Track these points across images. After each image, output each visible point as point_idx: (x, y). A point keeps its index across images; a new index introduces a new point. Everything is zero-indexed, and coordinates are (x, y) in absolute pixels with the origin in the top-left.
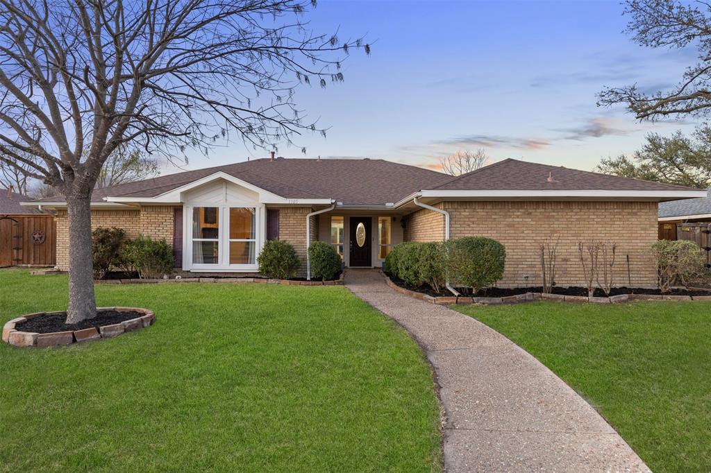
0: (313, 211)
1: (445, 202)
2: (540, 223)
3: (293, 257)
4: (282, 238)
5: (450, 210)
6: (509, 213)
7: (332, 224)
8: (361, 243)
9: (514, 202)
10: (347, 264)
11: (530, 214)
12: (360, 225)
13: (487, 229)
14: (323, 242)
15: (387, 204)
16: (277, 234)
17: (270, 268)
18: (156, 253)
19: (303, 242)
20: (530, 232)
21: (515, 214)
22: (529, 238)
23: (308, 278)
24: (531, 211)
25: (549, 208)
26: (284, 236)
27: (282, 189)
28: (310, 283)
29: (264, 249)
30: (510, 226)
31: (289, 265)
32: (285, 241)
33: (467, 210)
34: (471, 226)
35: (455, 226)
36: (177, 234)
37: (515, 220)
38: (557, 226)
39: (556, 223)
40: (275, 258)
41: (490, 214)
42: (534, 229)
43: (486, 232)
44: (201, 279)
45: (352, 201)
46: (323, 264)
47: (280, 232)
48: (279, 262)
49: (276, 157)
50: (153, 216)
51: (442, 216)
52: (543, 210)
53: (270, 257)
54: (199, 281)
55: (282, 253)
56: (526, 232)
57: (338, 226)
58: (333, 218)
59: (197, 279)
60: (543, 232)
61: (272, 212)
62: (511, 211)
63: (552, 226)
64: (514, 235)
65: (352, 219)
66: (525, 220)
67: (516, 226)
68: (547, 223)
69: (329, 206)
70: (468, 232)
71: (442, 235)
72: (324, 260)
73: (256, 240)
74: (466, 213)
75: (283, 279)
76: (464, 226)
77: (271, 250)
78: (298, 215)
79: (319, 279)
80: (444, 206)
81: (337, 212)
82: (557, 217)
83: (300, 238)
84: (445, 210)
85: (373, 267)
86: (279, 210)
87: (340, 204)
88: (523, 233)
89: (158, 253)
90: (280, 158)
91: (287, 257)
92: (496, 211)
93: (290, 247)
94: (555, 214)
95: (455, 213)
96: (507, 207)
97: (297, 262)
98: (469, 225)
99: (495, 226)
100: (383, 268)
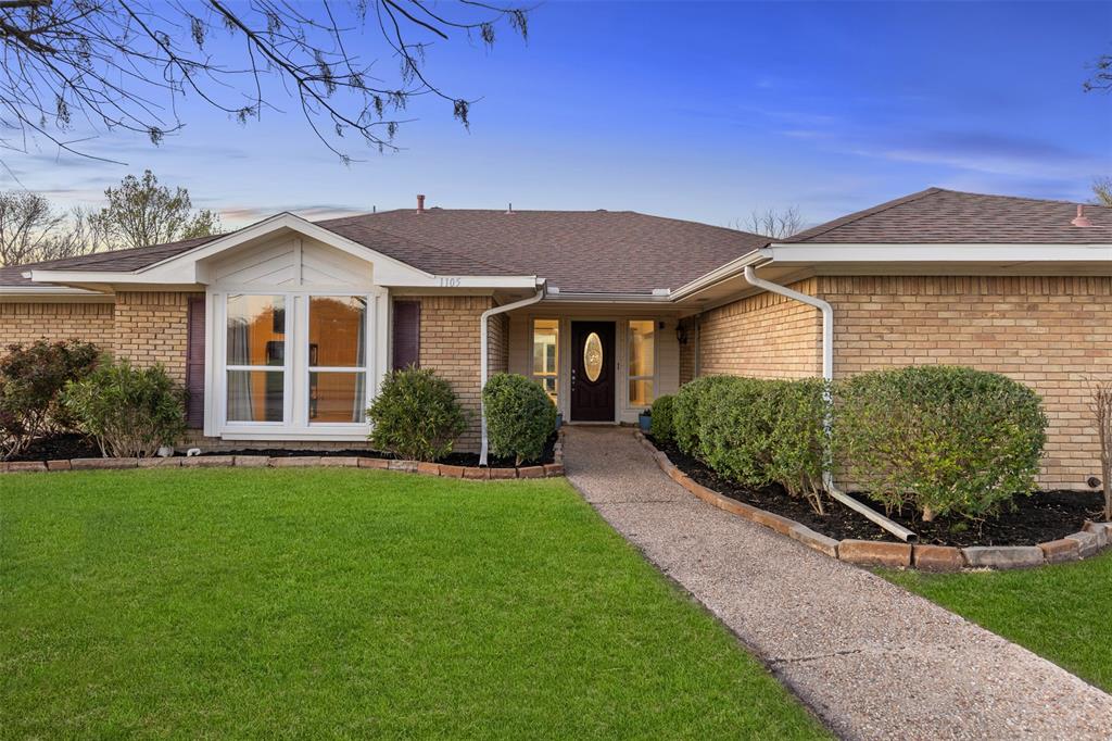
0: (496, 305)
1: (820, 278)
2: (1057, 330)
3: (449, 409)
4: (425, 365)
5: (834, 298)
6: (982, 307)
7: (535, 336)
8: (593, 374)
9: (994, 278)
10: (567, 417)
11: (1033, 307)
12: (593, 338)
13: (927, 345)
14: (515, 375)
15: (656, 292)
16: (415, 357)
17: (397, 436)
18: (135, 400)
19: (475, 374)
20: (1036, 353)
21: (996, 307)
22: (1030, 368)
23: (483, 460)
24: (1036, 300)
25: (1081, 295)
26: (433, 361)
27: (427, 257)
28: (487, 472)
29: (383, 389)
30: (984, 337)
31: (438, 427)
32: (431, 372)
33: (874, 298)
34: (886, 337)
35: (848, 337)
36: (195, 356)
37: (997, 322)
38: (1103, 338)
39: (1099, 330)
40: (406, 411)
41: (934, 306)
42: (1045, 345)
43: (924, 353)
44: (239, 458)
45: (580, 286)
46: (518, 427)
47: (422, 351)
48: (416, 420)
49: (427, 206)
50: (144, 315)
51: (814, 314)
52: (1067, 299)
53: (395, 409)
54: (234, 464)
55: (424, 400)
56: (1023, 353)
57: (546, 338)
58: (538, 323)
59: (229, 459)
60: (1067, 353)
61: (405, 307)
62: (985, 299)
63: (1089, 338)
64: (995, 360)
65: (575, 325)
66: (1019, 322)
67: (998, 337)
68: (1075, 330)
69: (532, 292)
70: (879, 352)
71: (814, 360)
72: (519, 418)
73: (368, 369)
74: (873, 304)
75: (424, 460)
76: (870, 337)
77: (398, 393)
78: (463, 314)
79: (508, 462)
80: (820, 287)
81: (547, 310)
82: (1102, 315)
83: (465, 365)
84: (821, 295)
85: (617, 422)
86: (419, 303)
87: (554, 290)
88: (1016, 354)
89: (140, 399)
90: (436, 210)
91: (434, 410)
92: (951, 299)
93: (443, 385)
94: (1097, 308)
95: (846, 306)
96: (975, 290)
97: (456, 419)
98: (881, 336)
99: (946, 337)
100: (639, 426)
